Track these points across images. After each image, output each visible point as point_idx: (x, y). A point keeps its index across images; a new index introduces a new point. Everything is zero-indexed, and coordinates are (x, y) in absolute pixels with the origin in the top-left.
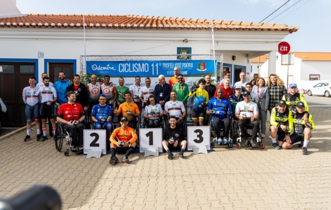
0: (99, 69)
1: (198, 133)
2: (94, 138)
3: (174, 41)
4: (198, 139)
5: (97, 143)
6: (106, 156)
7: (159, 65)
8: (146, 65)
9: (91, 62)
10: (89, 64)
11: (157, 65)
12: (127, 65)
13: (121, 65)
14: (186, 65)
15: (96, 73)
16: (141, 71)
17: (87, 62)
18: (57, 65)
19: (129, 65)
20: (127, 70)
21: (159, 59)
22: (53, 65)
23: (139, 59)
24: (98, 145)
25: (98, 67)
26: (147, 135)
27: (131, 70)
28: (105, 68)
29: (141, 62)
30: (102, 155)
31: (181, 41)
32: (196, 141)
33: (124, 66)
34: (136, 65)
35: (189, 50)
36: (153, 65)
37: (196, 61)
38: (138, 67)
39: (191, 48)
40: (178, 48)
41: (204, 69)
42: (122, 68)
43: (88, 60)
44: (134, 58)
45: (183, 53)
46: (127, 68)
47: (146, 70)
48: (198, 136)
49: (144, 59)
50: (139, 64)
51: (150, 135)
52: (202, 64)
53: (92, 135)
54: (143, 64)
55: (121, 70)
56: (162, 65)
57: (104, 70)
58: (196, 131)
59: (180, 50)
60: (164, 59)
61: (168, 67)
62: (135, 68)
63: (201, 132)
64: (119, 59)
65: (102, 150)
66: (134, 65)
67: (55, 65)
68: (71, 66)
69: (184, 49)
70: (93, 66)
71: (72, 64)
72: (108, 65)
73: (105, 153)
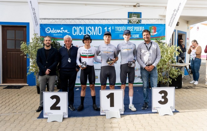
0: (53, 31)
1: (163, 95)
2: (55, 100)
3: (125, 6)
4: (163, 100)
5: (58, 106)
6: (68, 120)
7: (111, 28)
8: (100, 29)
9: (44, 24)
10: (43, 27)
11: (110, 28)
12: (80, 28)
13: (74, 28)
14: (138, 29)
15: (50, 35)
16: (95, 34)
17: (41, 25)
18: (10, 28)
19: (83, 28)
20: (80, 33)
21: (111, 22)
22: (6, 28)
23: (92, 22)
24: (59, 108)
25: (52, 29)
26: (108, 97)
27: (85, 33)
28: (59, 31)
29: (94, 26)
30: (64, 118)
31: (132, 6)
32: (160, 102)
33: (78, 29)
34: (90, 28)
35: (139, 15)
36: (106, 28)
37: (147, 24)
38: (91, 30)
39: (141, 13)
40: (129, 13)
41: (155, 33)
42: (75, 31)
43: (41, 23)
44: (87, 22)
45: (133, 18)
46: (81, 31)
47: (100, 33)
48: (163, 97)
49: (97, 22)
50: (93, 27)
51: (111, 96)
52: (153, 28)
53: (53, 97)
54: (96, 27)
55: (74, 33)
56: (115, 28)
57: (58, 33)
58: (161, 92)
59: (130, 14)
60: (116, 22)
61: (121, 30)
62: (88, 31)
63: (166, 93)
64: (73, 22)
65: (64, 113)
66: (87, 29)
67: (7, 28)
68: (24, 29)
69: (135, 13)
70: (46, 29)
71: (25, 27)
72: (62, 28)
73: (67, 116)
